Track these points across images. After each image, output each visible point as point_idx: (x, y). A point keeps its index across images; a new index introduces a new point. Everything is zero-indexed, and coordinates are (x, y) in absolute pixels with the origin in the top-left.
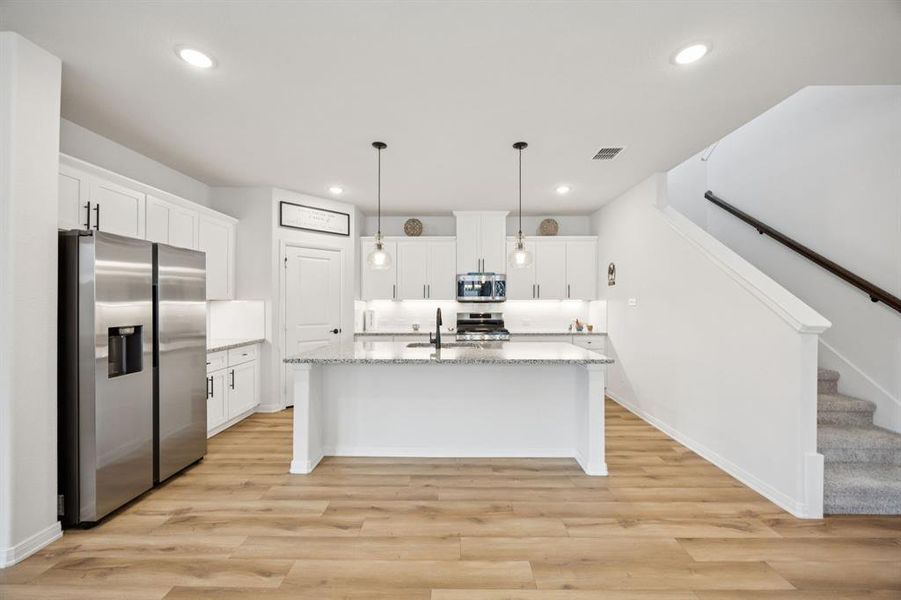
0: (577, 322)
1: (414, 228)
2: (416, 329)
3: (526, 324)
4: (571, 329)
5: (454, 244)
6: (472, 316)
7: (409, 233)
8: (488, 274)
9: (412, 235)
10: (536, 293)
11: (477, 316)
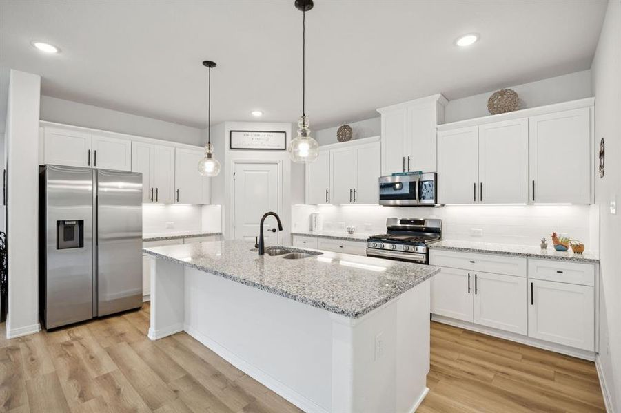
0: (554, 236)
1: (345, 134)
2: (351, 233)
3: (475, 235)
4: (544, 246)
5: (379, 143)
6: (403, 221)
7: (340, 140)
8: (414, 174)
9: (343, 141)
10: (478, 194)
11: (408, 222)
